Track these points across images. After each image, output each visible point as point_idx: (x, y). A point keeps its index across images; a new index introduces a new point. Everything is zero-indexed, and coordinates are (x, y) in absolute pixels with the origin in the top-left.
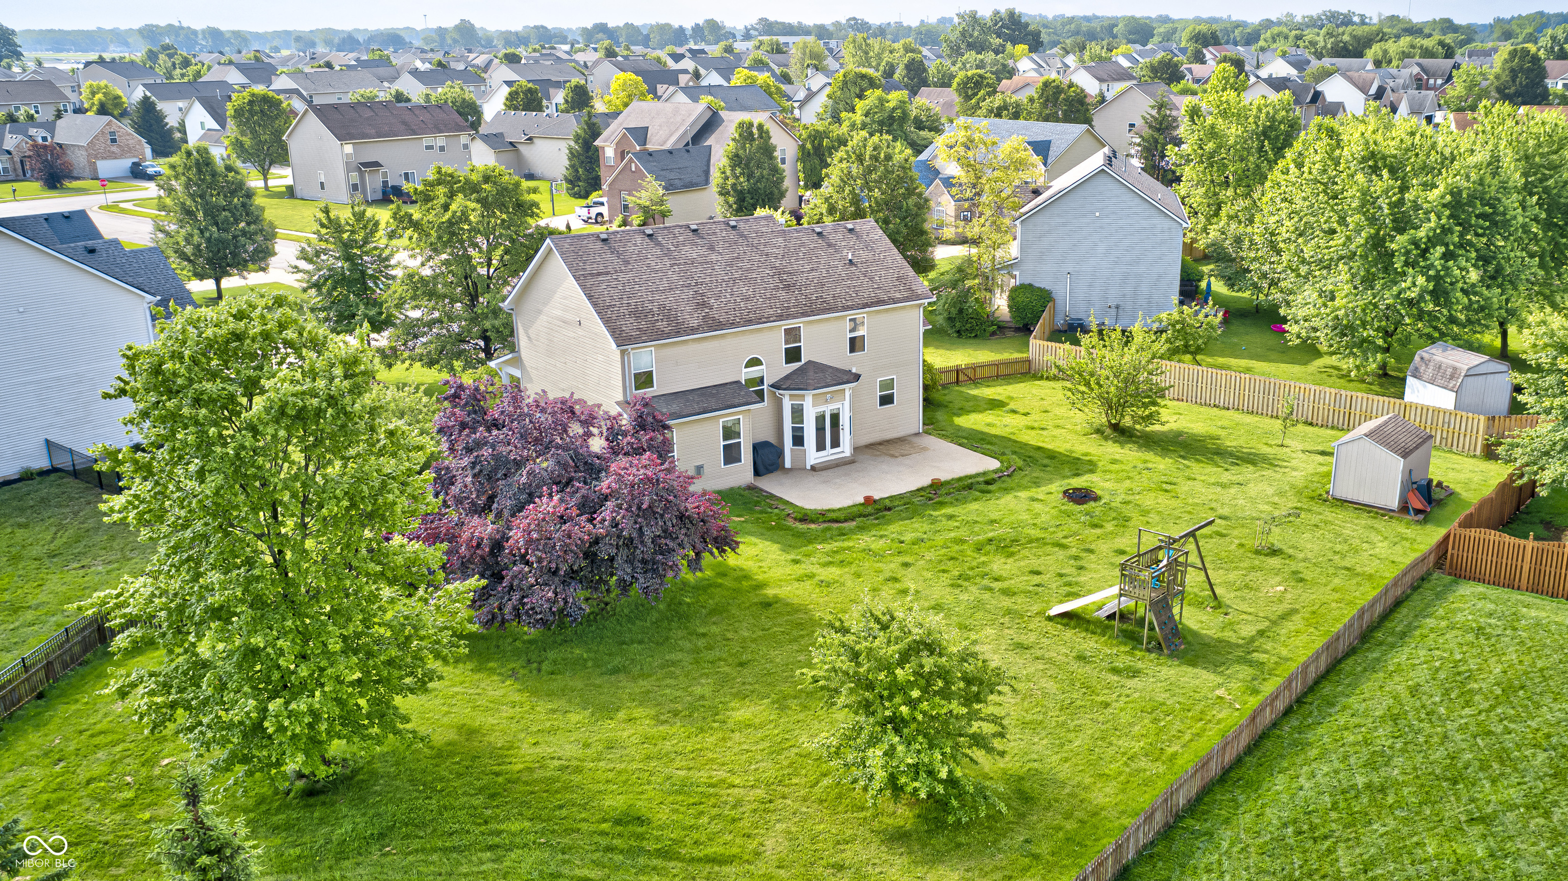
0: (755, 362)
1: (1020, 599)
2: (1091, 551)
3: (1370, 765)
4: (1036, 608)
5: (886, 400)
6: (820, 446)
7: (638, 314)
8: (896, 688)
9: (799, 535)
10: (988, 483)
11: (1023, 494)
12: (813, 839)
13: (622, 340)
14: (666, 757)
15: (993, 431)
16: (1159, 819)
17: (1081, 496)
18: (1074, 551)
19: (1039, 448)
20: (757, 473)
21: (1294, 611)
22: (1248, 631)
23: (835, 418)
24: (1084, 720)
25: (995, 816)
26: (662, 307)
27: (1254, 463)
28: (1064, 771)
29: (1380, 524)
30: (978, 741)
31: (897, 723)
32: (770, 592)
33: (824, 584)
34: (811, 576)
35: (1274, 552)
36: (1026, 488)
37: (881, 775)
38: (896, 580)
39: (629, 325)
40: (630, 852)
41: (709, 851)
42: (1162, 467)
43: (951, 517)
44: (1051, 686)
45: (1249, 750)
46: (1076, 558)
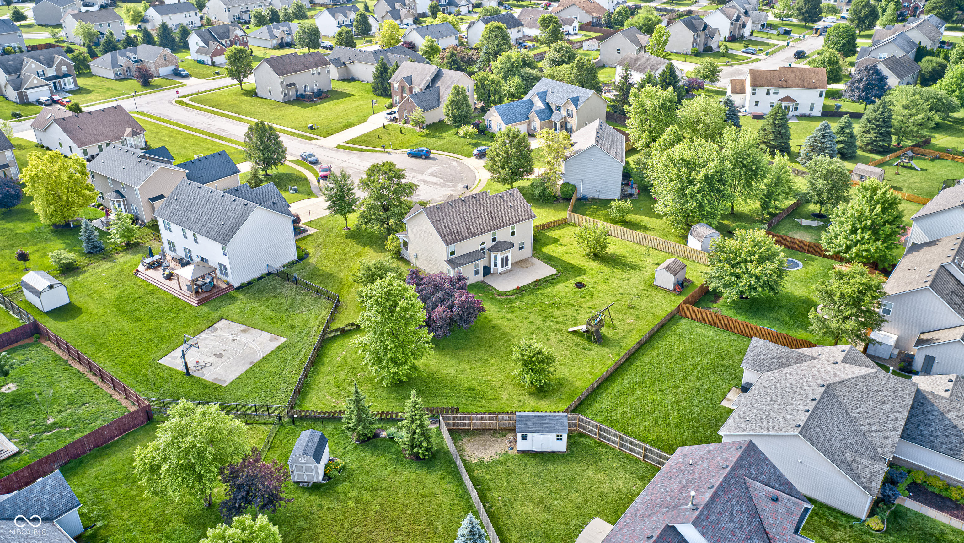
0: (483, 243)
1: (561, 325)
2: (581, 307)
3: (641, 377)
4: (565, 328)
5: (521, 248)
6: (502, 266)
7: (451, 234)
8: (532, 362)
9: (499, 301)
10: (553, 279)
11: (563, 284)
12: (514, 395)
13: (447, 244)
14: (477, 374)
15: (555, 255)
16: (590, 390)
17: (580, 285)
18: (576, 308)
19: (569, 263)
20: (484, 276)
21: (634, 329)
22: (620, 335)
23: (507, 258)
24: (575, 363)
25: (554, 389)
26: (457, 230)
27: (634, 269)
28: (570, 377)
29: (666, 296)
30: (550, 372)
31: (532, 369)
32: (494, 322)
33: (508, 320)
34: (504, 317)
35: (633, 307)
36: (564, 281)
37: (529, 382)
38: (527, 318)
39: (448, 238)
40: (474, 397)
41: (491, 397)
42: (606, 271)
43: (542, 294)
44: (567, 353)
45: (614, 372)
46: (577, 310)
